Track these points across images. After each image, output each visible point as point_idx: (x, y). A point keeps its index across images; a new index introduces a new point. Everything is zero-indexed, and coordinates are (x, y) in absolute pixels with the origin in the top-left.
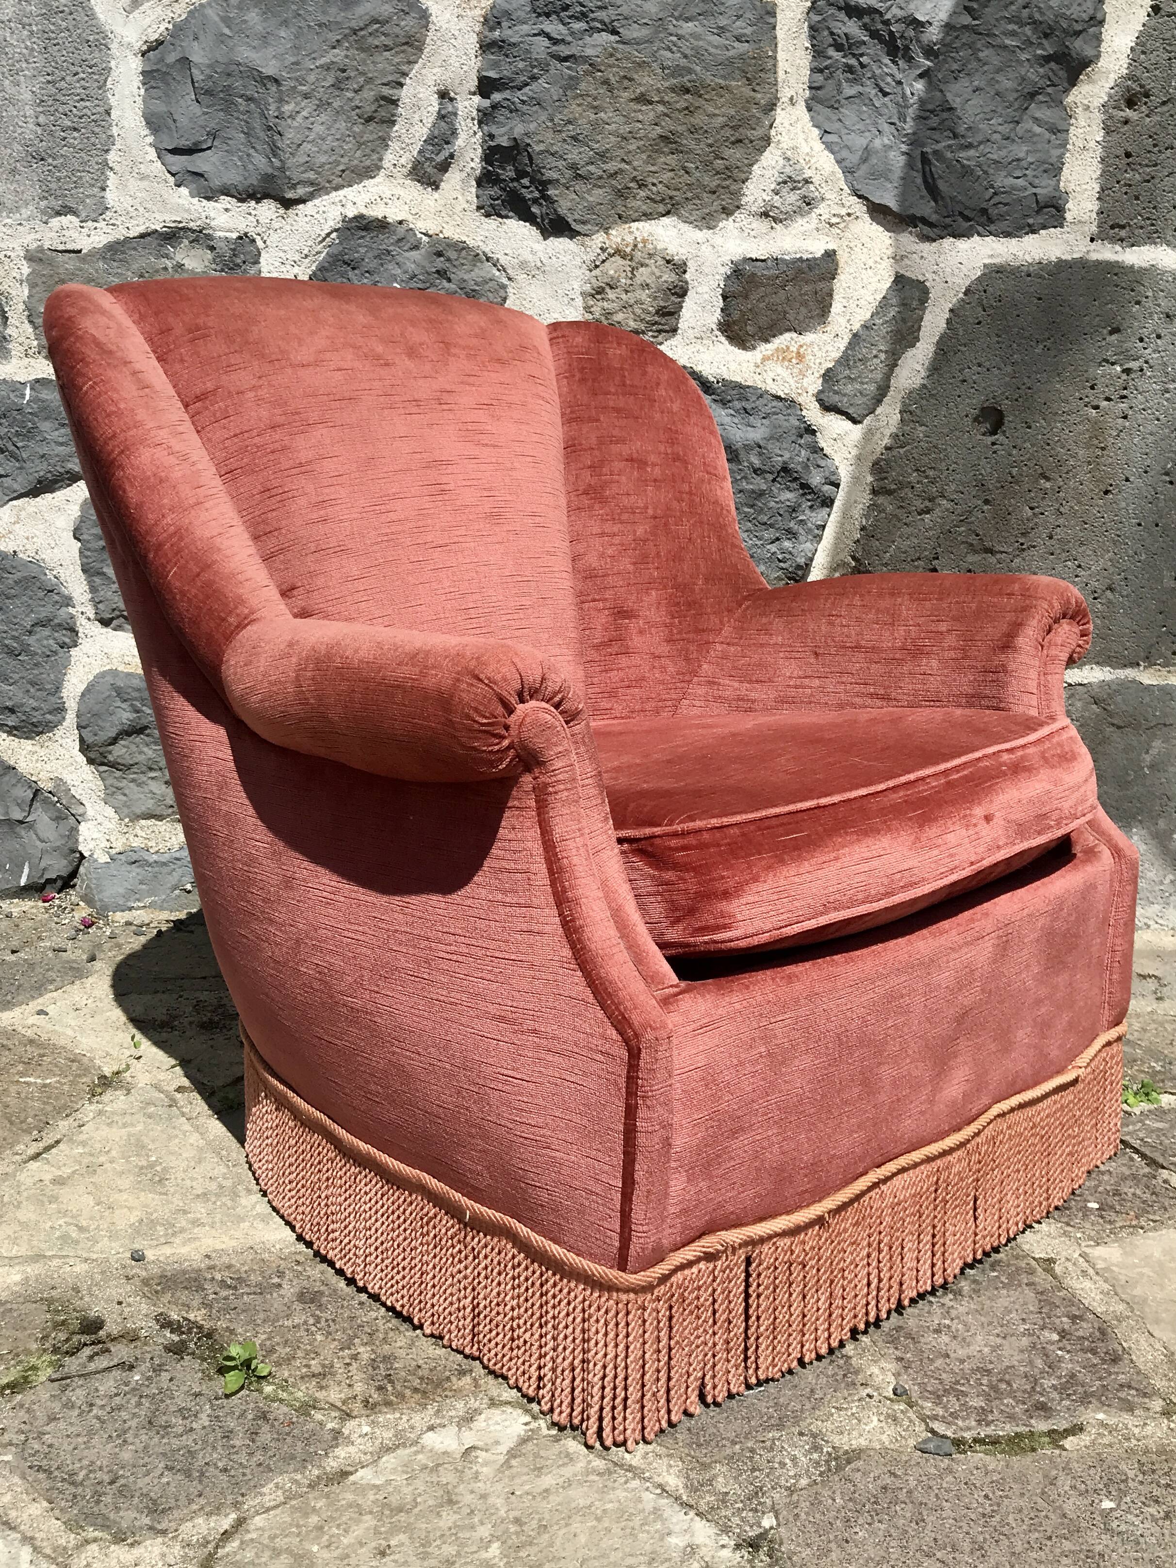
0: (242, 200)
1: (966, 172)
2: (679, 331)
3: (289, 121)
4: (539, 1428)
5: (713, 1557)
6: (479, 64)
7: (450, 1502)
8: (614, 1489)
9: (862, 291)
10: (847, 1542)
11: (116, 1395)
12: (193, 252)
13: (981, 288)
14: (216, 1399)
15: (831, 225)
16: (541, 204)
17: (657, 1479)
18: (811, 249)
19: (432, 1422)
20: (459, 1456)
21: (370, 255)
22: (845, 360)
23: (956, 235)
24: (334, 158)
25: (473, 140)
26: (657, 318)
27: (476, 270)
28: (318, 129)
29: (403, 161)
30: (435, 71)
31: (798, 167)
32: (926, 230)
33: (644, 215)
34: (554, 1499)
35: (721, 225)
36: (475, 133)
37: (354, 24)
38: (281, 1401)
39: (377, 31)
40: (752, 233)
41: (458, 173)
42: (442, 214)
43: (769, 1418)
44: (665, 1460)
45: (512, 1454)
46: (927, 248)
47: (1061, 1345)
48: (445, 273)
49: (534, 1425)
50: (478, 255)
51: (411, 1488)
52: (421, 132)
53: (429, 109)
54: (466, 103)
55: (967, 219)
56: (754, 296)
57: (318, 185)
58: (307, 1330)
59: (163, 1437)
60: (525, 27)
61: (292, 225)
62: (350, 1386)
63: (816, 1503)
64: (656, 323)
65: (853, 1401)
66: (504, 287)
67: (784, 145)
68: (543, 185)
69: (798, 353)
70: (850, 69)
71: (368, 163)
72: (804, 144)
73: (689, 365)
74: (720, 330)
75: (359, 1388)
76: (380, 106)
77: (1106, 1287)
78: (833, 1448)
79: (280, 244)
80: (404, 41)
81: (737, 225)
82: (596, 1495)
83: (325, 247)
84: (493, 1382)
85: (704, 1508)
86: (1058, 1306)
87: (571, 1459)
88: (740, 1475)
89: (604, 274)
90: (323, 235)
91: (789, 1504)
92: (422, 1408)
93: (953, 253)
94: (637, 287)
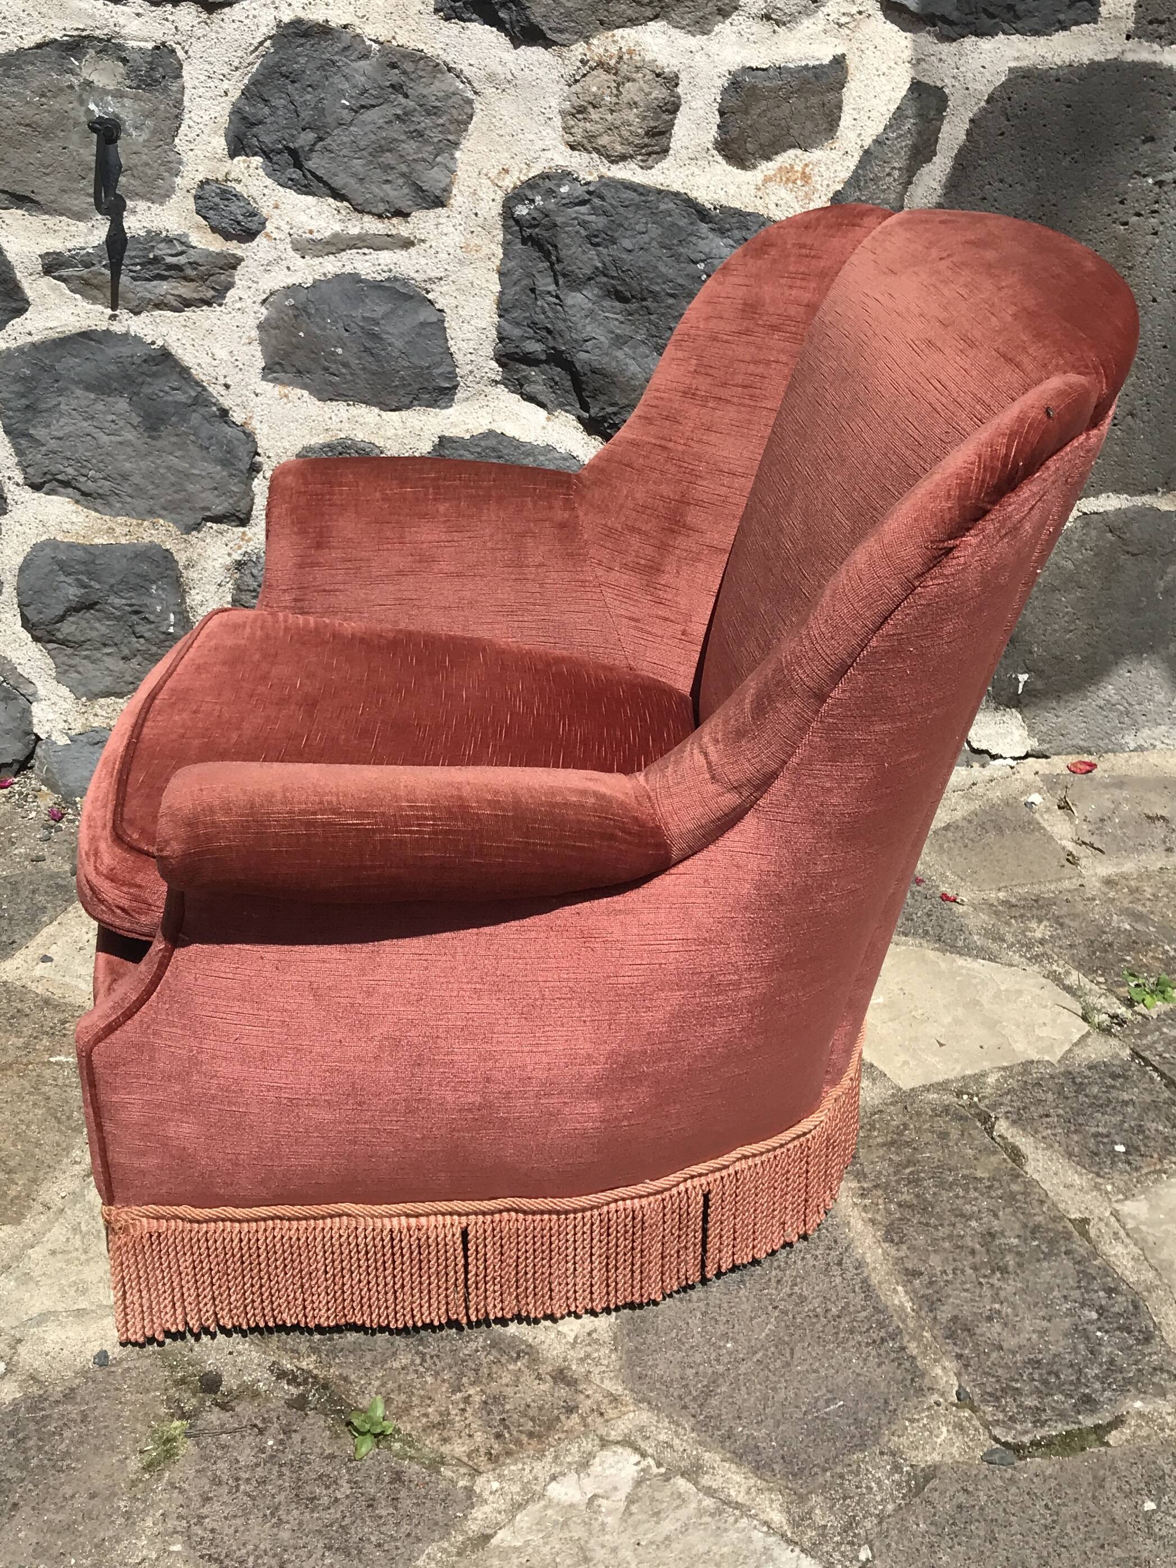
0: (155, 4)
2: (671, 152)
4: (649, 1467)
8: (726, 1530)
9: (876, 101)
11: (257, 1465)
12: (101, 64)
13: (1005, 96)
14: (350, 1461)
15: (840, 25)
16: (510, 9)
17: (762, 1516)
18: (818, 55)
19: (553, 1471)
20: (583, 1508)
21: (311, 66)
22: (855, 181)
23: (979, 34)
26: (646, 140)
27: (437, 83)
32: (946, 28)
33: (630, 20)
34: (677, 1546)
35: (717, 29)
38: (411, 1458)
40: (752, 38)
42: (394, 17)
43: (853, 1437)
44: (767, 1494)
45: (631, 1500)
46: (946, 48)
47: (1099, 1324)
48: (401, 87)
49: (644, 1464)
50: (438, 64)
51: (548, 1547)
55: (992, 15)
56: (755, 111)
58: (416, 1371)
59: (312, 1511)
61: (217, 32)
62: (470, 1436)
63: (903, 1530)
64: (646, 145)
65: (923, 1410)
66: (470, 102)
69: (804, 173)
73: (682, 191)
74: (716, 149)
75: (479, 1437)
77: (1137, 1251)
78: (912, 1466)
79: (205, 55)
81: (734, 28)
82: (712, 1539)
83: (257, 57)
84: (599, 1420)
85: (807, 1544)
86: (1094, 1278)
87: (684, 1500)
88: (834, 1505)
89: (586, 90)
90: (255, 43)
91: (880, 1533)
92: (541, 1455)
93: (976, 55)
94: (624, 106)
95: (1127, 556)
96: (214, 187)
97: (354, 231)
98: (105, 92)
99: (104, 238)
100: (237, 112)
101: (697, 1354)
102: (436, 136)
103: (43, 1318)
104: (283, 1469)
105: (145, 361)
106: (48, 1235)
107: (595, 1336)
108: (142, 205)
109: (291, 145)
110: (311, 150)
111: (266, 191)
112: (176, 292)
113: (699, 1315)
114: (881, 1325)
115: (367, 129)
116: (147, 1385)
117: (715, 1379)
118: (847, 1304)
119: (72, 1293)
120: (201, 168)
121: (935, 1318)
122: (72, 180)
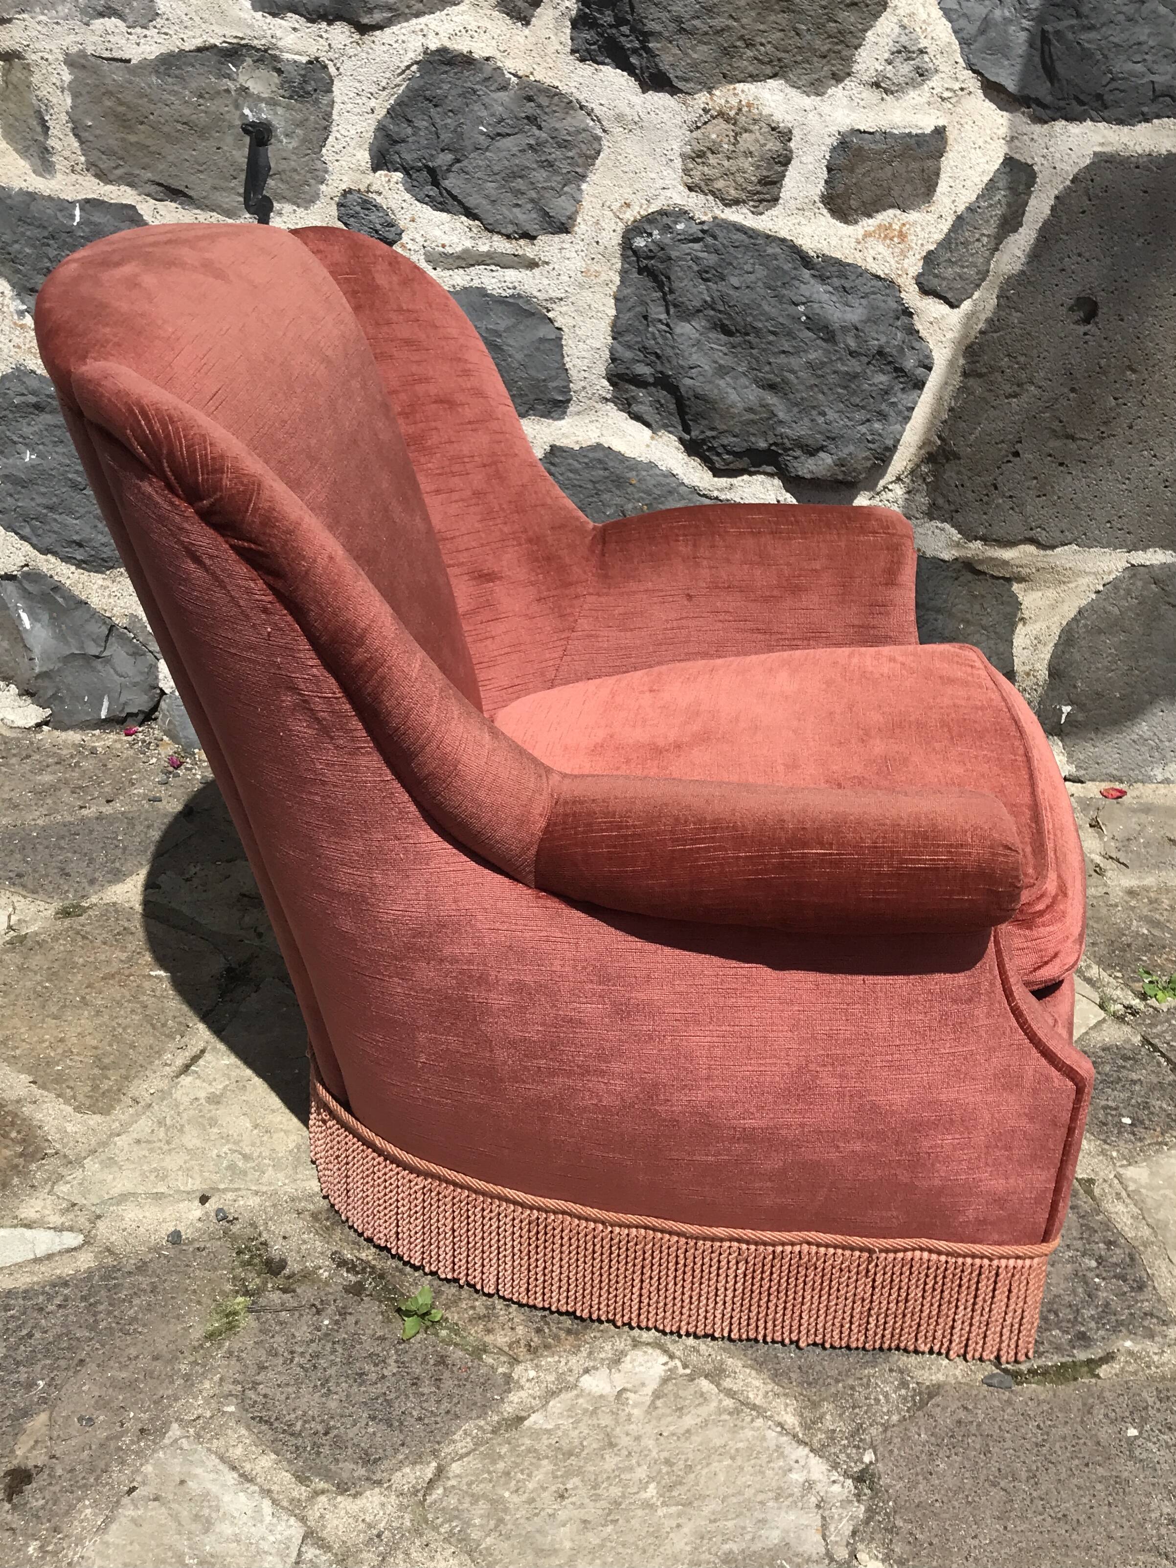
0: (312, 21)
1: (1086, 55)
2: (781, 201)
4: (676, 1367)
5: (827, 1492)
7: (612, 1445)
8: (742, 1428)
9: (970, 172)
10: (931, 1474)
11: (312, 1341)
12: (257, 74)
13: (1089, 178)
14: (398, 1343)
15: (943, 99)
16: (641, 55)
17: (776, 1418)
18: (920, 124)
19: (587, 1365)
20: (612, 1399)
21: (454, 92)
22: (947, 243)
23: (1070, 119)
26: (759, 188)
27: (569, 119)
31: (913, 36)
32: (1040, 111)
33: (750, 76)
34: (696, 1439)
35: (829, 91)
38: (456, 1345)
40: (862, 103)
41: (551, 10)
42: (533, 54)
44: (782, 1399)
45: (657, 1395)
46: (1037, 129)
47: (1098, 1272)
48: (536, 119)
49: (671, 1364)
50: (571, 102)
51: (577, 1431)
55: (1082, 103)
56: (860, 171)
57: (396, 10)
61: (368, 53)
62: (512, 1329)
63: (906, 1439)
64: (758, 192)
66: (598, 139)
67: (900, 12)
68: (645, 36)
69: (901, 231)
72: (922, 10)
73: (789, 238)
74: (822, 202)
75: (520, 1330)
77: (1136, 1210)
78: (917, 1383)
79: (355, 73)
81: (846, 93)
82: (729, 1435)
83: (404, 80)
85: (816, 1445)
86: (1096, 1232)
87: (705, 1399)
88: (844, 1412)
89: (706, 136)
90: (403, 67)
91: (884, 1440)
92: (576, 1350)
93: (1064, 138)
94: (740, 154)
95: (1167, 607)
96: (356, 196)
97: (484, 248)
98: (260, 99)
100: (381, 128)
102: (565, 168)
103: (123, 1198)
104: (336, 1346)
106: (135, 1126)
108: (288, 208)
109: (430, 164)
110: (449, 170)
111: (404, 205)
115: (502, 155)
116: (216, 1264)
119: (152, 1178)
120: (345, 179)
122: (226, 179)
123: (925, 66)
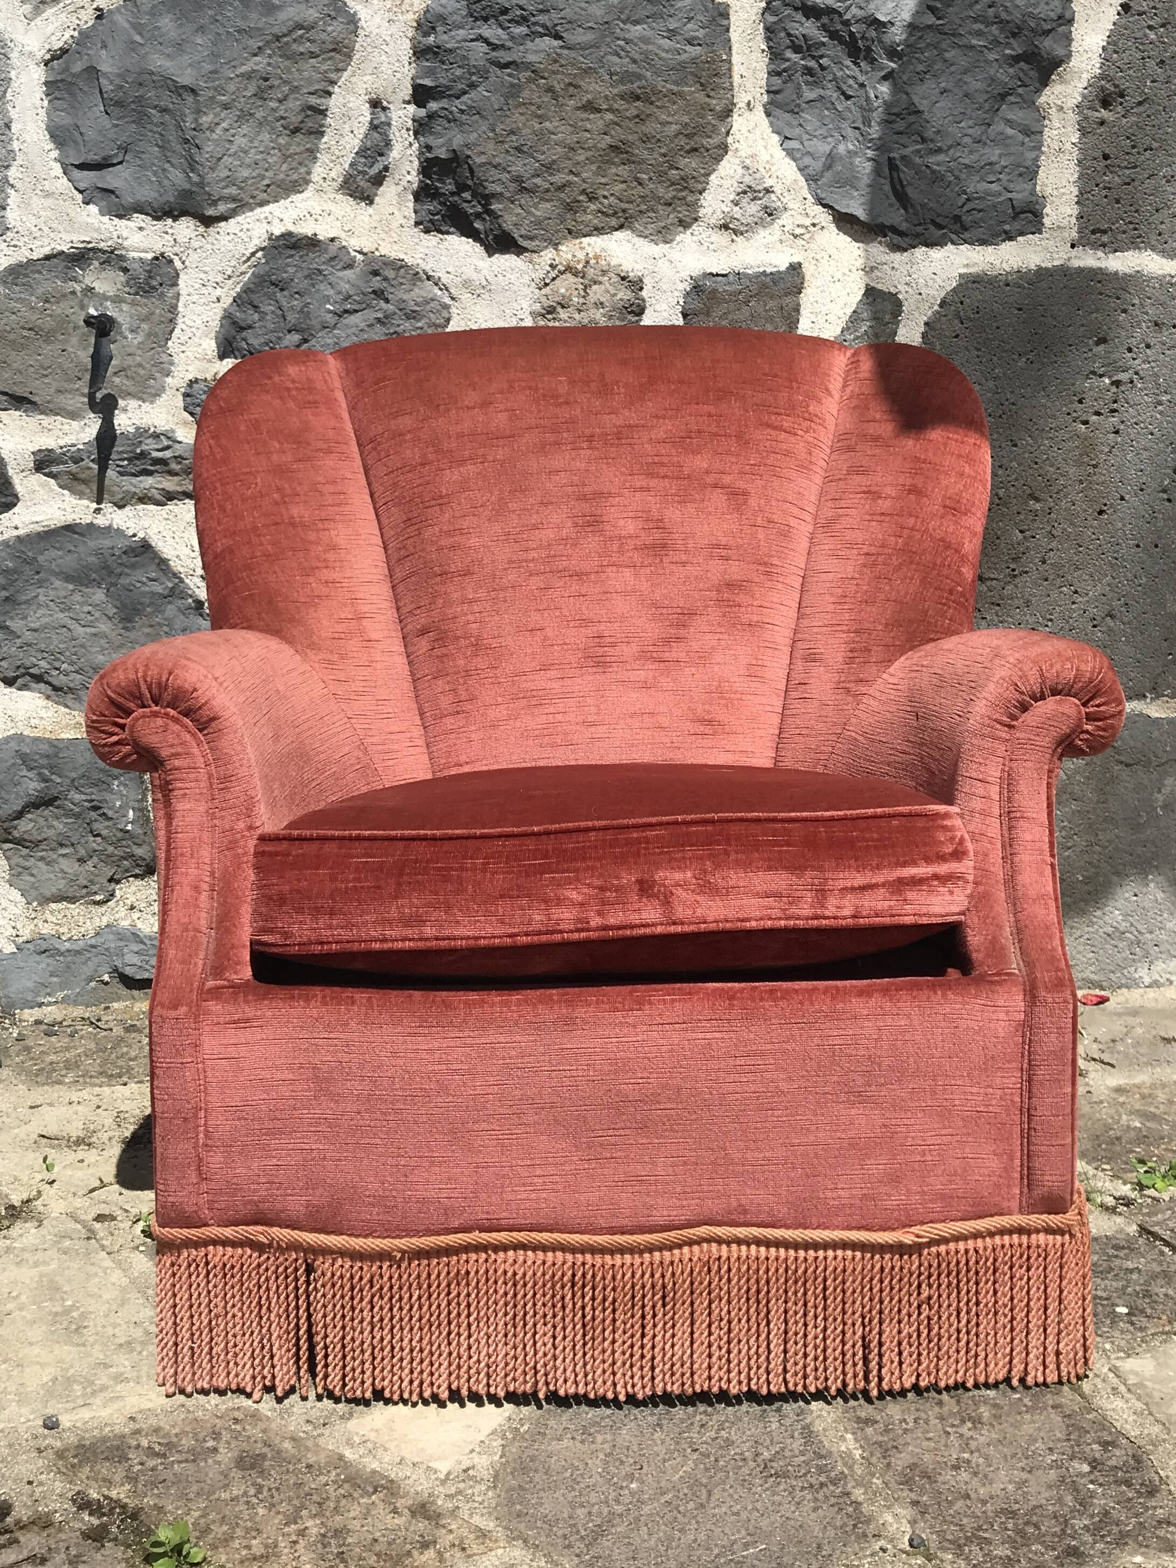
0: (157, 218)
1: (937, 178)
3: (208, 133)
6: (413, 71)
9: (831, 306)
12: (103, 275)
13: (958, 300)
15: (795, 236)
16: (484, 219)
18: (774, 262)
21: (299, 275)
23: (929, 245)
24: (257, 171)
25: (409, 152)
27: (416, 290)
28: (240, 141)
29: (333, 174)
30: (365, 79)
31: (758, 176)
32: (897, 239)
33: (596, 229)
35: (678, 238)
36: (411, 145)
37: (276, 30)
39: (301, 37)
40: (712, 247)
41: (393, 188)
42: (378, 231)
46: (898, 258)
47: (1092, 1477)
48: (383, 293)
50: (417, 273)
52: (353, 143)
53: (361, 119)
54: (401, 113)
55: (941, 227)
56: (716, 314)
57: (240, 201)
58: (248, 1502)
60: (461, 32)
61: (213, 244)
65: (865, 1556)
66: (446, 307)
67: (742, 153)
68: (486, 199)
70: (809, 71)
71: (295, 177)
72: (763, 151)
76: (308, 116)
77: (1140, 1406)
79: (200, 265)
80: (331, 47)
81: (695, 238)
83: (249, 267)
84: (459, 1554)
86: (1088, 1432)
89: (555, 292)
90: (248, 254)
93: (926, 263)
94: (591, 306)
96: (202, 385)
98: (105, 297)
99: (94, 435)
100: (228, 316)
101: (593, 1494)
105: (125, 553)
107: (471, 1472)
108: (133, 404)
112: (160, 486)
113: (601, 1456)
114: (821, 1470)
115: (350, 331)
117: (611, 1519)
118: (783, 1449)
120: (190, 369)
121: (889, 1465)
122: (69, 380)
123: (773, 205)
